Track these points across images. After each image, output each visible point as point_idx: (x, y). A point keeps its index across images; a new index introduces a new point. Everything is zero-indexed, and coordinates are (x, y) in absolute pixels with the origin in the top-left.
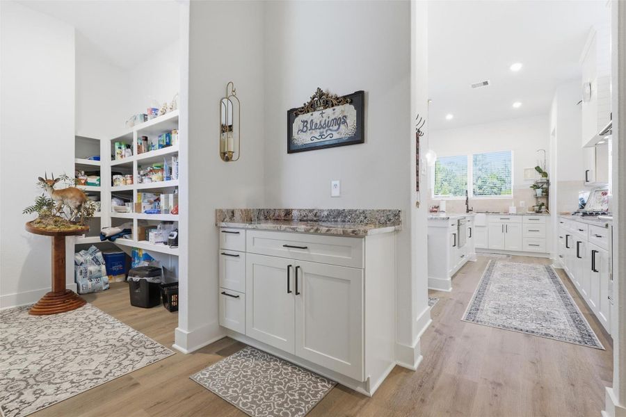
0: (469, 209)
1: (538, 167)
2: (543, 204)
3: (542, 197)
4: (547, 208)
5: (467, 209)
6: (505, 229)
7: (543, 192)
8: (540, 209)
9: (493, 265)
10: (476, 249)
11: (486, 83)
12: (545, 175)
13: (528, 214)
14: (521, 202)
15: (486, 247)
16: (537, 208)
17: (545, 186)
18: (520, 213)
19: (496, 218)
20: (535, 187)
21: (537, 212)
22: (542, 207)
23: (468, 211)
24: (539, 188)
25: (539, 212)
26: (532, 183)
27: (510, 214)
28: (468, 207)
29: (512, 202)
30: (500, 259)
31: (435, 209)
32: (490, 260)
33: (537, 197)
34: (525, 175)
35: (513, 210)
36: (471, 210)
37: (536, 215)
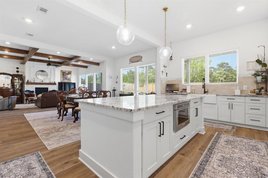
0: (206, 91)
1: (258, 60)
2: (263, 88)
3: (262, 82)
4: (266, 91)
5: (205, 91)
6: (231, 107)
7: (262, 79)
9: (218, 137)
12: (265, 65)
13: (250, 96)
14: (244, 87)
16: (257, 90)
18: (243, 95)
19: (225, 99)
20: (256, 75)
21: (257, 94)
23: (205, 92)
24: (259, 75)
25: (259, 94)
26: (254, 72)
27: (235, 96)
28: (205, 90)
29: (237, 87)
30: (225, 132)
31: (184, 91)
32: (217, 133)
33: (257, 83)
34: (248, 67)
35: (237, 92)
36: (207, 92)
37: (256, 97)
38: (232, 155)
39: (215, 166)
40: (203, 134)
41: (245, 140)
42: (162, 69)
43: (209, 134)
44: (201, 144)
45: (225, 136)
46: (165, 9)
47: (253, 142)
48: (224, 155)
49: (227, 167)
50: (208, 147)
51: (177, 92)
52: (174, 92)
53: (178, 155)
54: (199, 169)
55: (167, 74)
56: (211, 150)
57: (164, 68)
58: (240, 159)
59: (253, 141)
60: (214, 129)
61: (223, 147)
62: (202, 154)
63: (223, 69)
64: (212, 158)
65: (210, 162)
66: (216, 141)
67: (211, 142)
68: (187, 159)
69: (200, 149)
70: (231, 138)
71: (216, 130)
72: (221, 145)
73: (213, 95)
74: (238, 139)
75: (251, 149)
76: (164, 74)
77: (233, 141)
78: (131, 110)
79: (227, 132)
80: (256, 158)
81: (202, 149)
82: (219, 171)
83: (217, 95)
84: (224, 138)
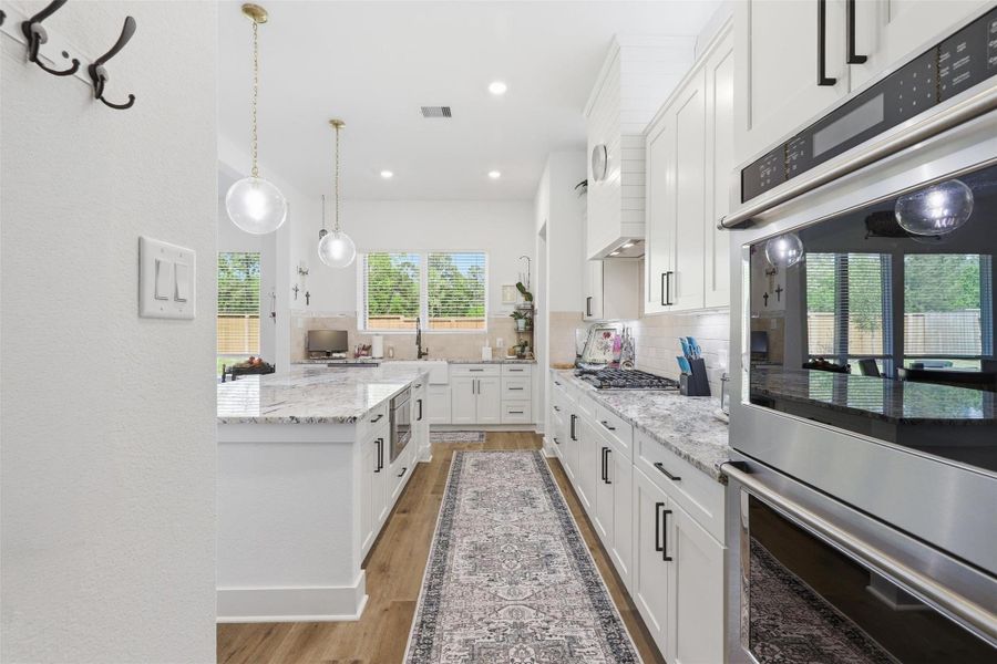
0: (423, 351)
1: (520, 284)
2: (526, 344)
3: (526, 332)
4: (532, 350)
5: (419, 352)
6: (476, 388)
7: (526, 324)
8: (523, 351)
9: (460, 461)
10: (431, 426)
11: (446, 112)
12: (529, 297)
13: (508, 361)
14: (499, 340)
15: (448, 422)
16: (518, 349)
17: (528, 315)
18: (497, 359)
19: (463, 371)
20: (517, 316)
21: (519, 357)
22: (524, 350)
23: (420, 355)
24: (521, 318)
25: (521, 357)
26: (512, 310)
27: (483, 362)
28: (420, 348)
29: (485, 340)
30: (469, 447)
31: (364, 352)
32: (455, 452)
33: (518, 333)
34: (504, 296)
35: (487, 354)
36: (425, 354)
37: (518, 363)
38: (489, 486)
39: (467, 511)
40: (429, 460)
41: (504, 456)
42: (296, 279)
43: (441, 458)
44: (432, 482)
45: (471, 454)
46: (336, 124)
47: (515, 456)
48: (476, 489)
49: (485, 506)
50: (447, 483)
51: (343, 355)
52: (334, 355)
53: (395, 515)
54: (443, 523)
55: (307, 295)
56: (454, 489)
57: (299, 276)
58: (502, 487)
59: (515, 454)
60: (447, 447)
61: (473, 477)
62: (440, 500)
63: (439, 273)
64: (460, 500)
65: (459, 506)
66: (458, 471)
67: (450, 473)
68: (416, 517)
69: (433, 493)
70: (483, 457)
71: (452, 447)
72: (469, 474)
73: (439, 362)
74: (493, 455)
75: (514, 469)
76: (301, 295)
77: (485, 462)
78: (355, 418)
79: (472, 446)
80: (523, 479)
81: (438, 490)
82: (476, 516)
83: (449, 363)
84: (470, 460)
